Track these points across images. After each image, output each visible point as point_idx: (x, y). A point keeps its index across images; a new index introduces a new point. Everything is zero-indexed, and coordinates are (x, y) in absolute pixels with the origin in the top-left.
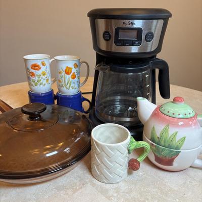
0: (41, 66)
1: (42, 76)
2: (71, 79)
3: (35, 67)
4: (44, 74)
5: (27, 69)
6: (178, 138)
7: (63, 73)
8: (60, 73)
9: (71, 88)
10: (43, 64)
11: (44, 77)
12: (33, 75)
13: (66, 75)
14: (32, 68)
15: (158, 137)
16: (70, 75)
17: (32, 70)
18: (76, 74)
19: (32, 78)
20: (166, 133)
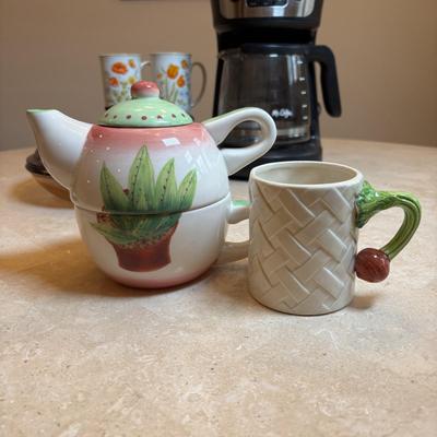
0: (128, 67)
2: (177, 87)
3: (119, 68)
4: (131, 81)
5: (105, 73)
6: (179, 176)
7: (164, 77)
8: (160, 76)
10: (132, 65)
12: (115, 82)
13: (169, 79)
14: (114, 71)
15: (126, 191)
16: (176, 80)
17: (113, 75)
18: (185, 79)
19: (113, 88)
20: (143, 171)
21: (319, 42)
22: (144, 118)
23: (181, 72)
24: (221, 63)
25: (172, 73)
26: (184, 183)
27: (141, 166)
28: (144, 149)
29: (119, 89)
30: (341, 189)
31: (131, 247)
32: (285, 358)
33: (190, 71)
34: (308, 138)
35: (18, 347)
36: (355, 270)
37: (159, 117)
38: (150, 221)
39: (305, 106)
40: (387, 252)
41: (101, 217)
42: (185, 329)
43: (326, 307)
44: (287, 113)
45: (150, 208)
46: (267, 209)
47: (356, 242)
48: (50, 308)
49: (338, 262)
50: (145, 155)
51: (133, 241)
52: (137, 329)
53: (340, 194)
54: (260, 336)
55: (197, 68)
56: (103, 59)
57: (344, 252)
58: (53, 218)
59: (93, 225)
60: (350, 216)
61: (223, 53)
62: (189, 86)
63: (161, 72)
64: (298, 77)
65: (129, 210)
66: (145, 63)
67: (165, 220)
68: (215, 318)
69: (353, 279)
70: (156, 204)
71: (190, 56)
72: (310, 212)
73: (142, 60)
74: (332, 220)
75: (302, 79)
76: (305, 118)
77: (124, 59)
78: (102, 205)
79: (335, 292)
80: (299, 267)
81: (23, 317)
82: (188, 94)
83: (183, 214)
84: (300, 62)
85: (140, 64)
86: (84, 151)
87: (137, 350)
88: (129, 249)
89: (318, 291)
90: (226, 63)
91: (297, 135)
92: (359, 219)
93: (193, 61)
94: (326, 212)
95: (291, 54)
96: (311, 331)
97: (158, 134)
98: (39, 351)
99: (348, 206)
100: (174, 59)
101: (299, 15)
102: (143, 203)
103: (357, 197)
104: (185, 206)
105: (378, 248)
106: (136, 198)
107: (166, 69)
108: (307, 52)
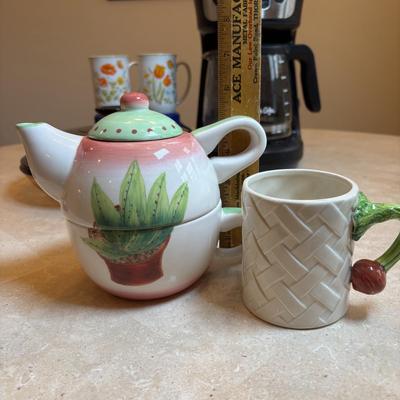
0: (117, 68)
1: (117, 85)
2: (163, 86)
3: (108, 69)
4: (120, 81)
5: (95, 75)
7: (151, 77)
8: (147, 76)
9: (163, 102)
10: (120, 66)
11: (121, 87)
12: (104, 82)
13: (155, 79)
14: (103, 72)
15: (117, 207)
16: (162, 80)
17: (103, 76)
18: (171, 78)
19: (102, 88)
20: (135, 186)
21: (299, 41)
22: (134, 132)
23: (168, 72)
24: (205, 63)
25: (158, 73)
26: (175, 197)
27: (132, 181)
28: (135, 164)
29: (109, 89)
30: (339, 204)
31: (123, 262)
32: (286, 382)
33: (176, 71)
34: (290, 134)
35: (11, 370)
36: (351, 281)
37: (149, 130)
38: (142, 237)
39: (286, 103)
40: (383, 264)
41: (92, 232)
42: (182, 348)
43: (323, 321)
44: (270, 111)
45: (142, 224)
46: (262, 223)
47: (352, 254)
48: (44, 323)
49: (335, 276)
50: (136, 170)
51: (125, 257)
52: (132, 348)
53: (338, 209)
54: (258, 355)
55: (182, 68)
56: (92, 61)
57: (340, 265)
58: (47, 220)
59: (84, 240)
60: (347, 229)
61: (207, 53)
62: (175, 85)
63: (148, 72)
64: (280, 75)
65: (120, 225)
66: (133, 63)
67: (157, 234)
68: (210, 334)
69: (349, 290)
70: (148, 218)
71: (175, 56)
72: (308, 228)
73: (130, 60)
74: (330, 236)
75: (284, 78)
76: (287, 115)
77: (112, 61)
78: (94, 220)
79: (332, 305)
80: (296, 282)
81: (16, 334)
82: (174, 92)
83: (175, 228)
84: (281, 62)
85: (127, 64)
86: (74, 163)
87: (132, 373)
88: (120, 265)
89: (315, 305)
90: (211, 64)
91: (279, 132)
92: (356, 232)
93: (178, 60)
94: (323, 227)
95: (273, 54)
96: (310, 347)
97: (148, 148)
98: (33, 376)
99: (345, 219)
100: (161, 60)
101: (280, 16)
102: (134, 219)
103: (354, 210)
104: (177, 220)
105: (373, 260)
106: (127, 214)
107: (153, 69)
108: (287, 52)
